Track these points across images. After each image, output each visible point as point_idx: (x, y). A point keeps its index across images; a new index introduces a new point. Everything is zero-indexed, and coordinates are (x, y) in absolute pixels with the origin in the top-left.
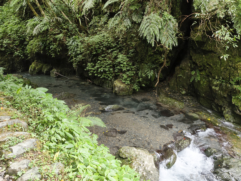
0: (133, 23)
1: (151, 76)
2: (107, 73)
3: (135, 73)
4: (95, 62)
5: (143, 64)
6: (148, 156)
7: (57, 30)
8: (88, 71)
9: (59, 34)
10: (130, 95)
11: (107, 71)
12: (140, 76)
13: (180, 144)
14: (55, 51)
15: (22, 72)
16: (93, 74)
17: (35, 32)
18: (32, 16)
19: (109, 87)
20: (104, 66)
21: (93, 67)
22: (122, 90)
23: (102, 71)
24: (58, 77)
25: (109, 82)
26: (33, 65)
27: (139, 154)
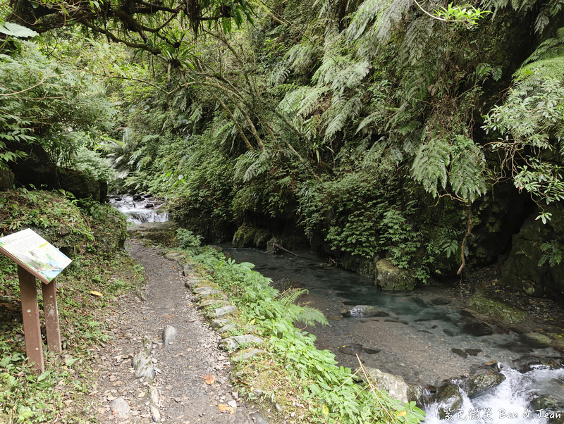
0: (405, 155)
1: (452, 252)
2: (364, 245)
3: (419, 246)
4: (341, 225)
5: (436, 229)
6: (397, 382)
7: (281, 170)
8: (331, 241)
9: (283, 177)
10: (411, 291)
11: (365, 242)
12: (429, 252)
13: (476, 381)
14: (275, 207)
15: (221, 242)
16: (339, 247)
17: (246, 177)
18: (244, 150)
19: (368, 273)
20: (358, 233)
21: (339, 234)
22: (392, 279)
23: (354, 241)
24: (279, 252)
25: (368, 264)
26: (240, 231)
27: (382, 378)
